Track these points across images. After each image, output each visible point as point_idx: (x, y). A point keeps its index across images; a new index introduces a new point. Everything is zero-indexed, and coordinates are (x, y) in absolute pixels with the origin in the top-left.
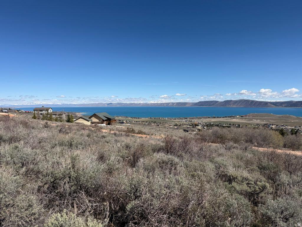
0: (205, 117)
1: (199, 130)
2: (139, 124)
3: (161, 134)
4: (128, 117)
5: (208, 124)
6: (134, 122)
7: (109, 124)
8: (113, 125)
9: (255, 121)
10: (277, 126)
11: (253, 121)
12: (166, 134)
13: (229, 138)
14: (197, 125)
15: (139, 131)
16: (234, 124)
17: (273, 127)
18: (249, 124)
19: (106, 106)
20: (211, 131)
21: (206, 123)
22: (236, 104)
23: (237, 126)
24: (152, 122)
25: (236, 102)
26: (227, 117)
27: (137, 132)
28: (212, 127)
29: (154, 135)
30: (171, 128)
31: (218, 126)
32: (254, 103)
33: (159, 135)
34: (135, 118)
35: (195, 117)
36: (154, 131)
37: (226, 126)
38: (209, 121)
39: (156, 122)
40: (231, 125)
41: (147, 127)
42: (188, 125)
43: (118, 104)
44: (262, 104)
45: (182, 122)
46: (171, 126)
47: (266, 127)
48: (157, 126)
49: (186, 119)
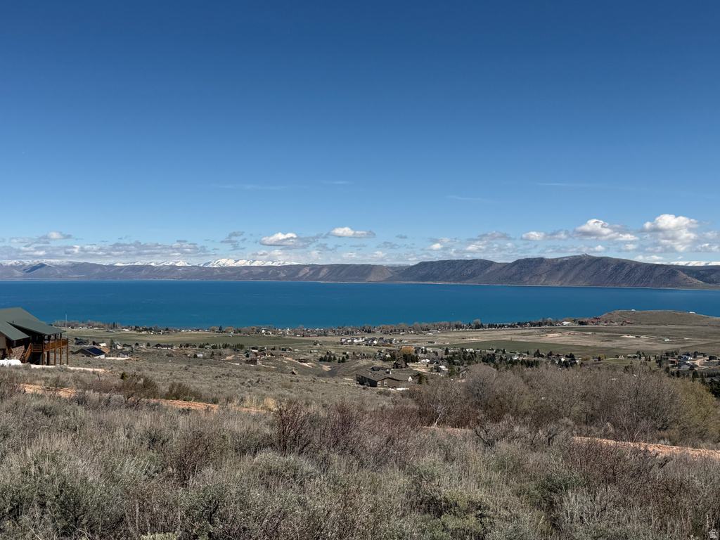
0: (443, 323)
1: (419, 377)
2: (169, 355)
3: (263, 397)
4: (117, 324)
5: (454, 354)
6: (144, 346)
7: (35, 359)
8: (52, 361)
9: (632, 342)
10: (711, 358)
11: (624, 342)
12: (283, 396)
13: (526, 406)
14: (410, 358)
15: (173, 385)
16: (551, 354)
17: (698, 362)
18: (608, 351)
19: (18, 277)
20: (463, 381)
21: (447, 350)
22: (560, 274)
23: (563, 360)
24: (226, 346)
25: (559, 266)
26: (525, 324)
27: (164, 389)
28: (469, 364)
29: (236, 401)
30: (305, 372)
31: (488, 359)
32: (627, 269)
33: (258, 403)
34: (151, 330)
35: (403, 325)
36: (237, 387)
37: (523, 362)
38: (457, 341)
39: (241, 347)
40: (542, 356)
41: (205, 368)
42: (375, 358)
43: (75, 267)
44: (657, 273)
45: (354, 347)
46: (305, 361)
47: (672, 362)
48: (247, 362)
49: (369, 332)
